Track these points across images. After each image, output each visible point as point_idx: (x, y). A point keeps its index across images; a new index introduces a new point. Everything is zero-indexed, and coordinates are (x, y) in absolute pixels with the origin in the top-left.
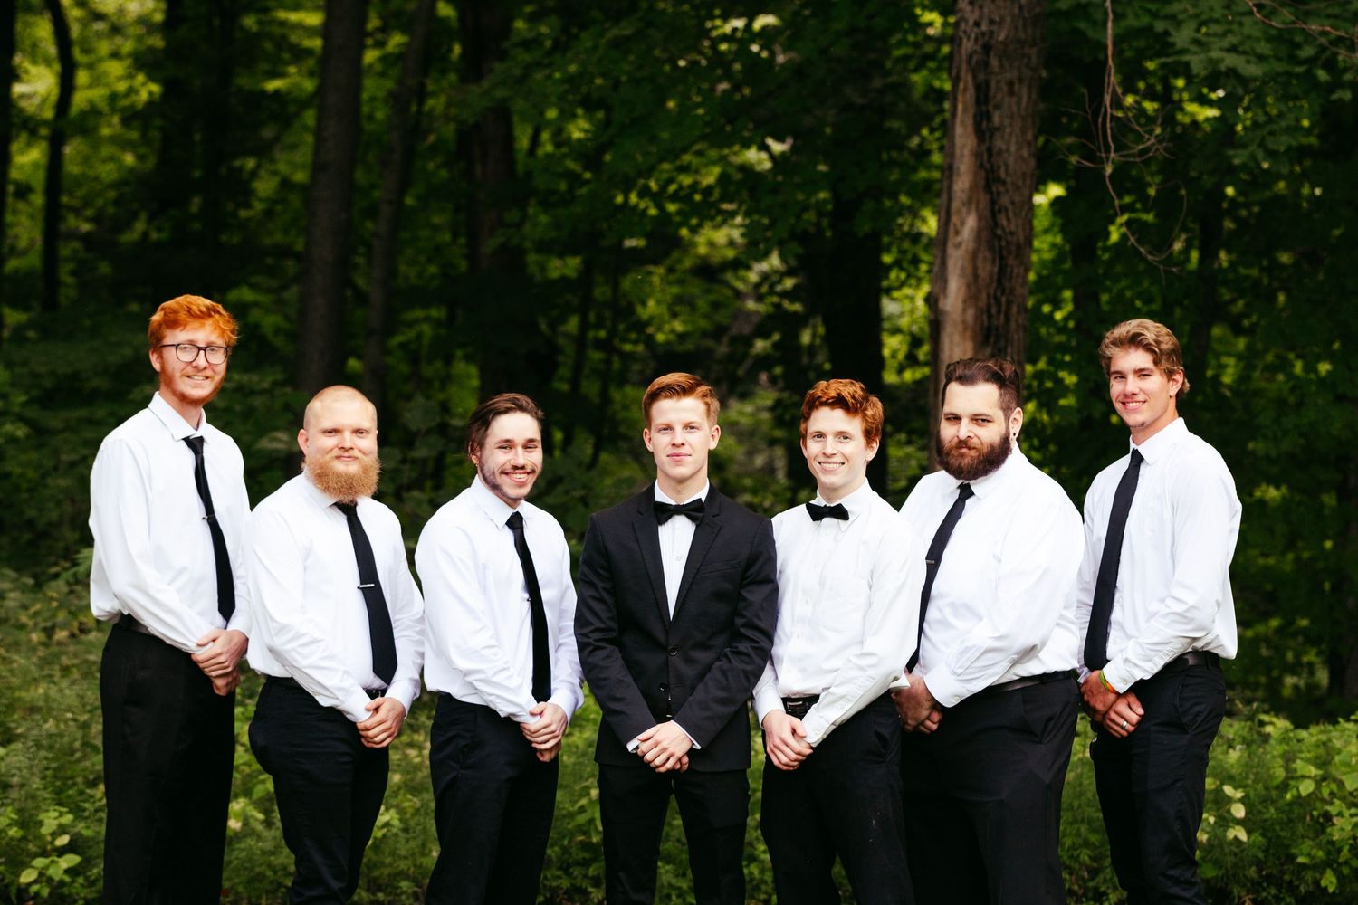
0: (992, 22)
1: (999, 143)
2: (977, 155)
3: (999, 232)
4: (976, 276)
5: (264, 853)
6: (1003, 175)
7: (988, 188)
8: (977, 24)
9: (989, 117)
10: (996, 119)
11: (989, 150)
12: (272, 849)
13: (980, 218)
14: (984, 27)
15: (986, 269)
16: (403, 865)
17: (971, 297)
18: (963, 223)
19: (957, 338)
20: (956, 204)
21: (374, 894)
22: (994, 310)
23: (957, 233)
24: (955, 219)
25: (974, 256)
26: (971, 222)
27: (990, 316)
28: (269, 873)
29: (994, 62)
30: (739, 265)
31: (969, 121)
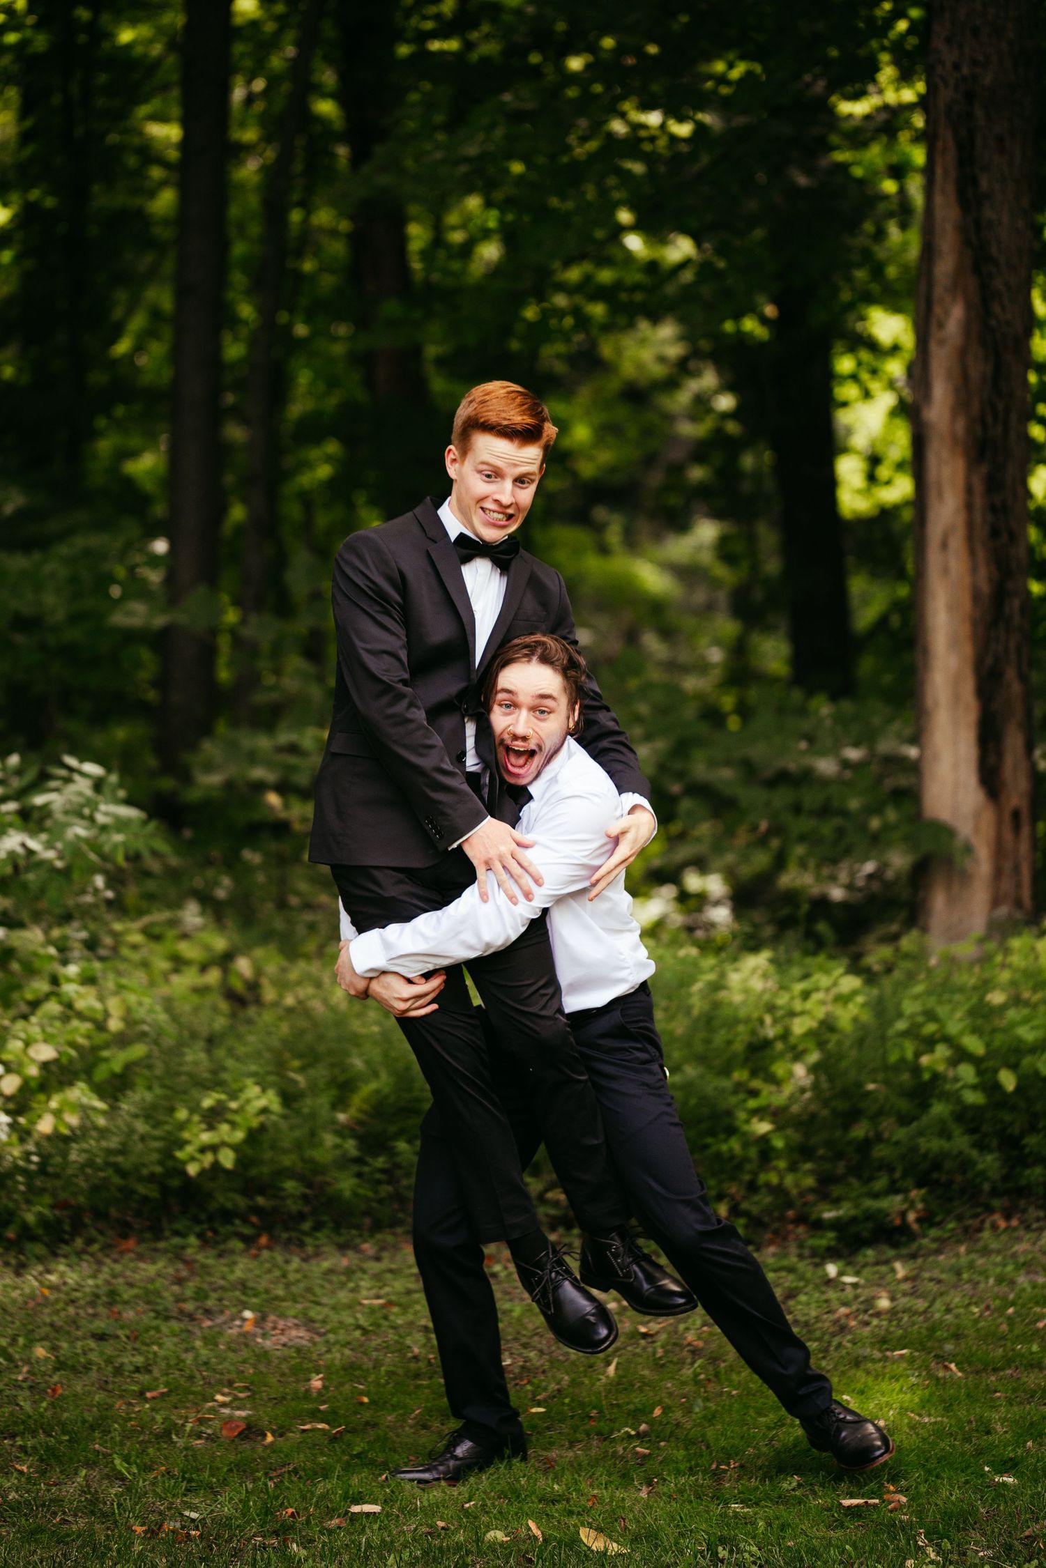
0: (974, 63)
1: (988, 213)
2: (962, 229)
3: (993, 323)
4: (965, 377)
5: (109, 1152)
6: (994, 251)
7: (977, 270)
8: (956, 67)
9: (975, 182)
10: (984, 184)
11: (977, 224)
12: (119, 1147)
13: (969, 307)
14: (965, 70)
15: (977, 370)
16: (287, 1161)
17: (961, 403)
18: (947, 313)
19: (945, 454)
20: (938, 291)
21: (251, 1198)
22: (989, 419)
23: (941, 326)
24: (938, 310)
25: (962, 353)
26: (956, 314)
27: (985, 426)
28: (117, 1180)
29: (979, 113)
30: (671, 384)
31: (951, 188)
